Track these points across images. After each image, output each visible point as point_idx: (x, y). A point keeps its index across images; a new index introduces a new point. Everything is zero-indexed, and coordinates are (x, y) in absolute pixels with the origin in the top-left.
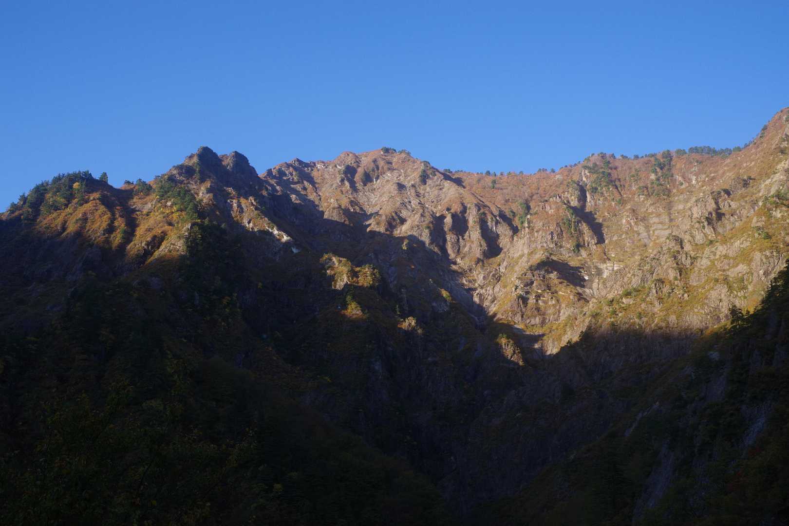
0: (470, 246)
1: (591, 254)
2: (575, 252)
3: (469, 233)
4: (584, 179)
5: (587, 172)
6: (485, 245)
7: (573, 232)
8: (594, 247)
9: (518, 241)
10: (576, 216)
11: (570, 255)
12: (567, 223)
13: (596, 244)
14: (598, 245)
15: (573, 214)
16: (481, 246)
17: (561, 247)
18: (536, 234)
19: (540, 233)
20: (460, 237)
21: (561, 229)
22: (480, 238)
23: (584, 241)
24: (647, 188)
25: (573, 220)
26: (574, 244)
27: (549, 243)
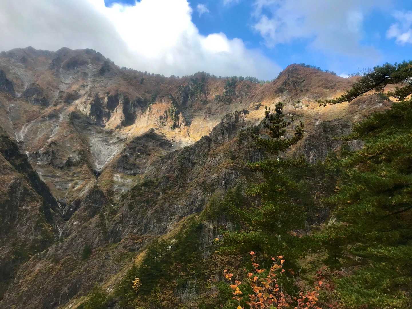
0: (116, 117)
1: (180, 131)
2: (172, 129)
3: (117, 109)
4: (190, 86)
5: (192, 82)
6: (124, 118)
7: (173, 117)
8: (184, 127)
9: (143, 118)
10: (176, 108)
11: (169, 130)
12: (171, 111)
13: (185, 126)
14: (186, 126)
15: (175, 107)
16: (121, 118)
17: (165, 125)
18: (152, 116)
19: (155, 115)
20: (111, 111)
21: (167, 115)
22: (122, 113)
23: (179, 123)
24: (220, 97)
25: (175, 110)
26: (172, 124)
27: (158, 122)
